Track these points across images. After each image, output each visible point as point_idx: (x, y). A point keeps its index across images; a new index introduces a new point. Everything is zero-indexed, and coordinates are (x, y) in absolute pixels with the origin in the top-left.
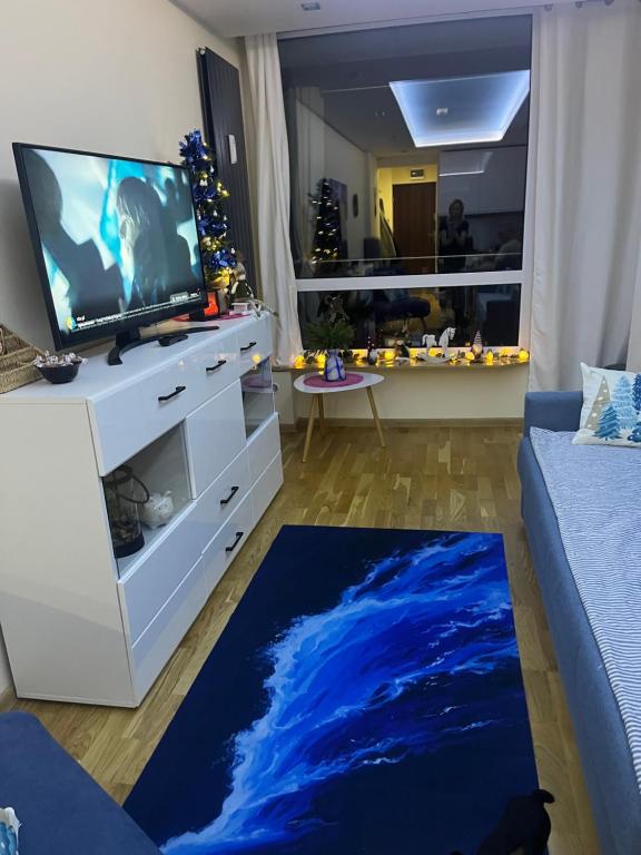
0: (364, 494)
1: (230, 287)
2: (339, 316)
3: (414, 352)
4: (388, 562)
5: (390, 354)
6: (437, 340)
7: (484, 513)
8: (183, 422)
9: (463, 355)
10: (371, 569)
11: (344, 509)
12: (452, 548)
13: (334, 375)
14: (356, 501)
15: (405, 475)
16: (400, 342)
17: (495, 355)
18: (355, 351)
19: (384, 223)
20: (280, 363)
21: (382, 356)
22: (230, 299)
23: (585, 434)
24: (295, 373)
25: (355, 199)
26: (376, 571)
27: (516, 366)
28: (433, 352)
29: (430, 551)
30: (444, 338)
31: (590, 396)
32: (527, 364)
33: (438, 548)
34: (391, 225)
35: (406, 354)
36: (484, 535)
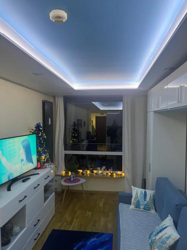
0: (77, 218)
1: (44, 160)
2: (75, 162)
3: (95, 171)
4: (80, 244)
5: (88, 172)
6: (101, 169)
7: (109, 226)
8: (25, 205)
9: (107, 174)
10: (75, 246)
11: (71, 223)
12: (99, 239)
13: (72, 179)
14: (75, 220)
15: (90, 211)
16: (91, 169)
17: (116, 174)
18: (79, 170)
19: (93, 126)
20: (58, 174)
21: (87, 172)
22: (44, 163)
23: (132, 207)
24: (62, 177)
25: (85, 122)
26: (77, 246)
27: (121, 178)
28: (100, 172)
29: (93, 240)
30: (103, 169)
31: (134, 195)
32: (124, 177)
33: (95, 239)
34: (95, 127)
35: (93, 172)
36: (108, 234)
